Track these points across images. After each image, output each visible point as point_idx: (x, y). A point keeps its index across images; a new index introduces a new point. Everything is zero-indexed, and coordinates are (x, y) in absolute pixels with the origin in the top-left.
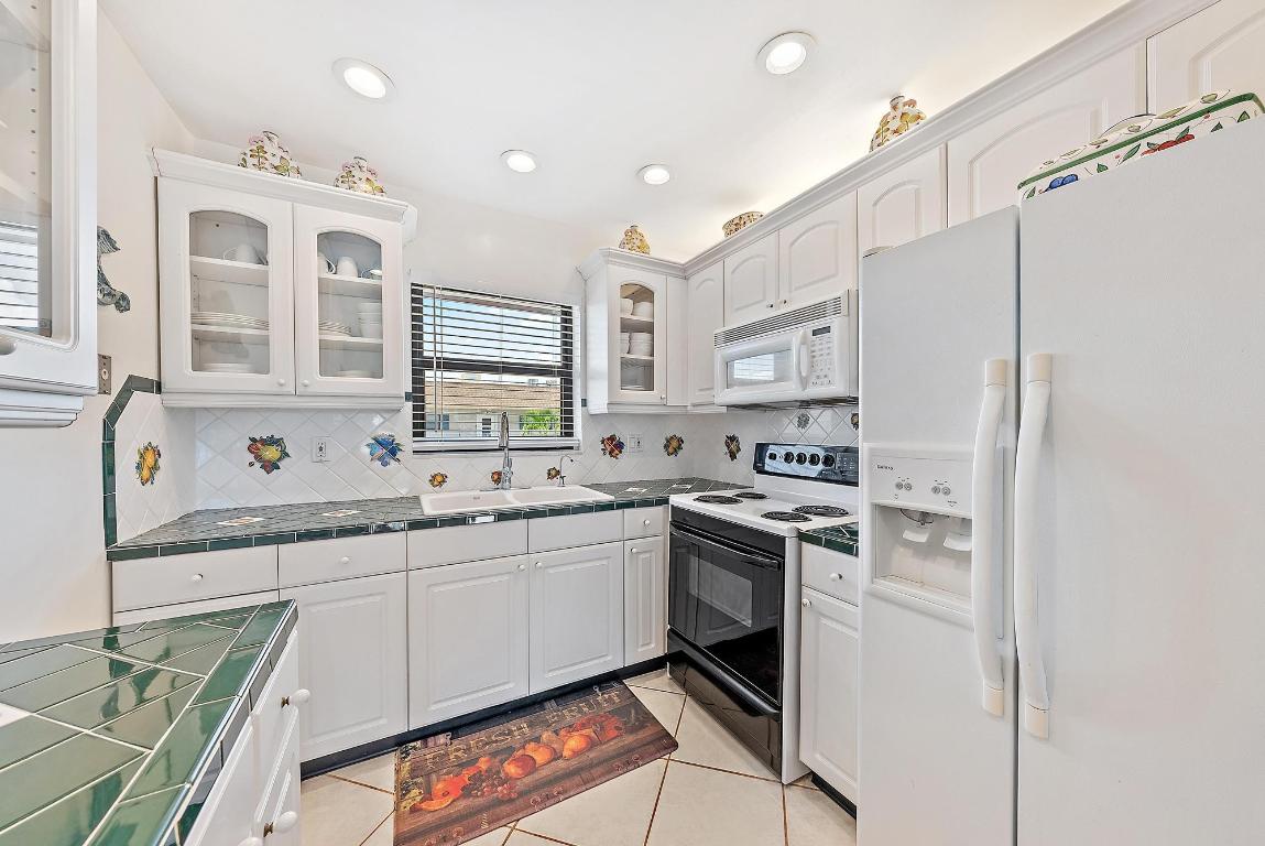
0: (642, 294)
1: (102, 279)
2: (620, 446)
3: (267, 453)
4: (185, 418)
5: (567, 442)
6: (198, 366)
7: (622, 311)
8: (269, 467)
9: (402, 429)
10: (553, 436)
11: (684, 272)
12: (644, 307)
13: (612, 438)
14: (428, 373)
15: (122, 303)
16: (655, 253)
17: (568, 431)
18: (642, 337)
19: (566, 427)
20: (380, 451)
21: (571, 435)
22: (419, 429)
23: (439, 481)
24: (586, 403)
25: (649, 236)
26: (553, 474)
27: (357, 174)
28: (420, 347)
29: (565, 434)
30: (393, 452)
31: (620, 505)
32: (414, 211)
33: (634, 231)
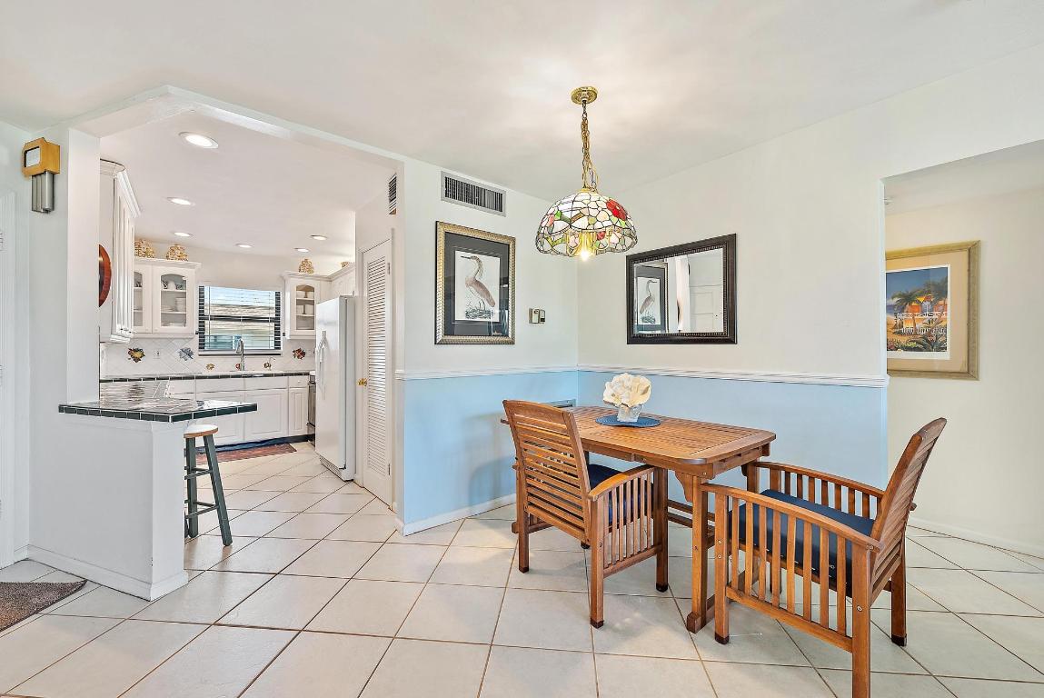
0: (308, 289)
2: (303, 354)
3: (138, 355)
5: (277, 352)
7: (297, 296)
8: (137, 360)
9: (193, 347)
10: (272, 348)
11: (330, 279)
12: (310, 294)
13: (299, 350)
14: (207, 322)
16: (317, 272)
17: (277, 344)
18: (309, 307)
20: (184, 354)
21: (279, 348)
22: (202, 346)
23: (211, 367)
24: (284, 334)
25: (314, 265)
26: (267, 365)
27: (176, 251)
28: (203, 311)
29: (276, 348)
30: (190, 354)
31: (287, 375)
32: (197, 264)
33: (306, 261)
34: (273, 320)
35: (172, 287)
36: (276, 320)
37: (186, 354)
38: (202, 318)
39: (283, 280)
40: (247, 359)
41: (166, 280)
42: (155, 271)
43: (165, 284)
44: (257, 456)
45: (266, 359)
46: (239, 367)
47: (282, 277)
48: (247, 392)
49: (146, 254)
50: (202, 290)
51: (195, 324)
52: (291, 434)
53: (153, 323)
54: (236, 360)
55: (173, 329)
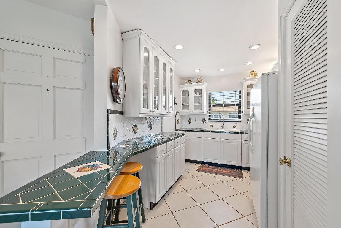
0: (252, 86)
1: (175, 102)
3: (189, 120)
4: (182, 116)
5: (240, 120)
6: (182, 110)
7: (248, 91)
8: (190, 123)
9: (207, 118)
10: (237, 119)
14: (212, 107)
15: (176, 104)
17: (240, 118)
19: (239, 117)
22: (210, 117)
23: (212, 126)
24: (242, 112)
25: (257, 72)
26: (234, 127)
27: (199, 80)
28: (210, 103)
29: (239, 119)
30: (205, 121)
31: (241, 133)
32: (206, 83)
33: (253, 71)
34: (237, 105)
35: (198, 94)
36: (239, 105)
37: (204, 120)
38: (210, 106)
39: (242, 83)
40: (225, 124)
41: (196, 91)
42: (191, 88)
43: (196, 93)
45: (233, 124)
46: (222, 127)
48: (222, 140)
49: (190, 83)
50: (210, 94)
51: (206, 109)
52: (243, 165)
53: (192, 109)
54: (221, 123)
55: (198, 111)
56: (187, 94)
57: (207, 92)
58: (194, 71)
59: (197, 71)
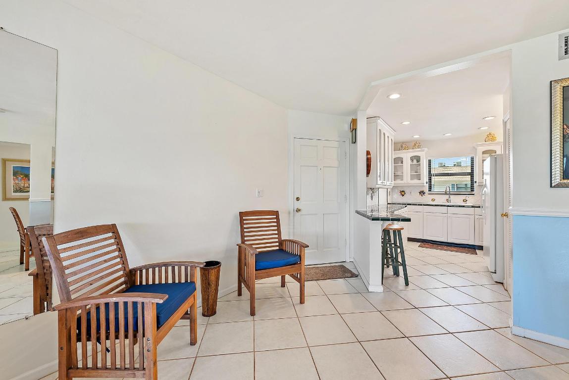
3: (403, 193)
8: (403, 195)
9: (426, 190)
10: (468, 191)
14: (432, 177)
19: (472, 189)
22: (430, 189)
23: (433, 200)
24: (476, 182)
25: (496, 136)
26: (465, 201)
27: (417, 145)
28: (430, 172)
29: (472, 191)
30: (424, 194)
31: (473, 207)
32: (426, 149)
33: (490, 134)
34: (468, 174)
35: (415, 162)
36: (472, 174)
37: (422, 193)
38: (430, 175)
39: (475, 149)
40: (451, 196)
42: (406, 155)
43: (412, 160)
44: (452, 251)
45: (464, 197)
46: (447, 200)
47: (474, 147)
48: (449, 215)
49: (405, 149)
50: (430, 161)
51: (425, 178)
52: (477, 244)
53: (407, 179)
54: (447, 197)
55: (416, 181)
56: (400, 162)
57: (426, 158)
58: (413, 136)
59: (416, 136)
